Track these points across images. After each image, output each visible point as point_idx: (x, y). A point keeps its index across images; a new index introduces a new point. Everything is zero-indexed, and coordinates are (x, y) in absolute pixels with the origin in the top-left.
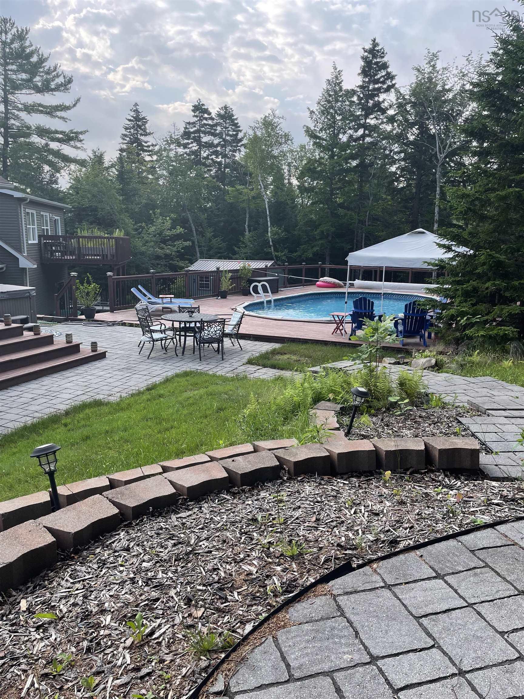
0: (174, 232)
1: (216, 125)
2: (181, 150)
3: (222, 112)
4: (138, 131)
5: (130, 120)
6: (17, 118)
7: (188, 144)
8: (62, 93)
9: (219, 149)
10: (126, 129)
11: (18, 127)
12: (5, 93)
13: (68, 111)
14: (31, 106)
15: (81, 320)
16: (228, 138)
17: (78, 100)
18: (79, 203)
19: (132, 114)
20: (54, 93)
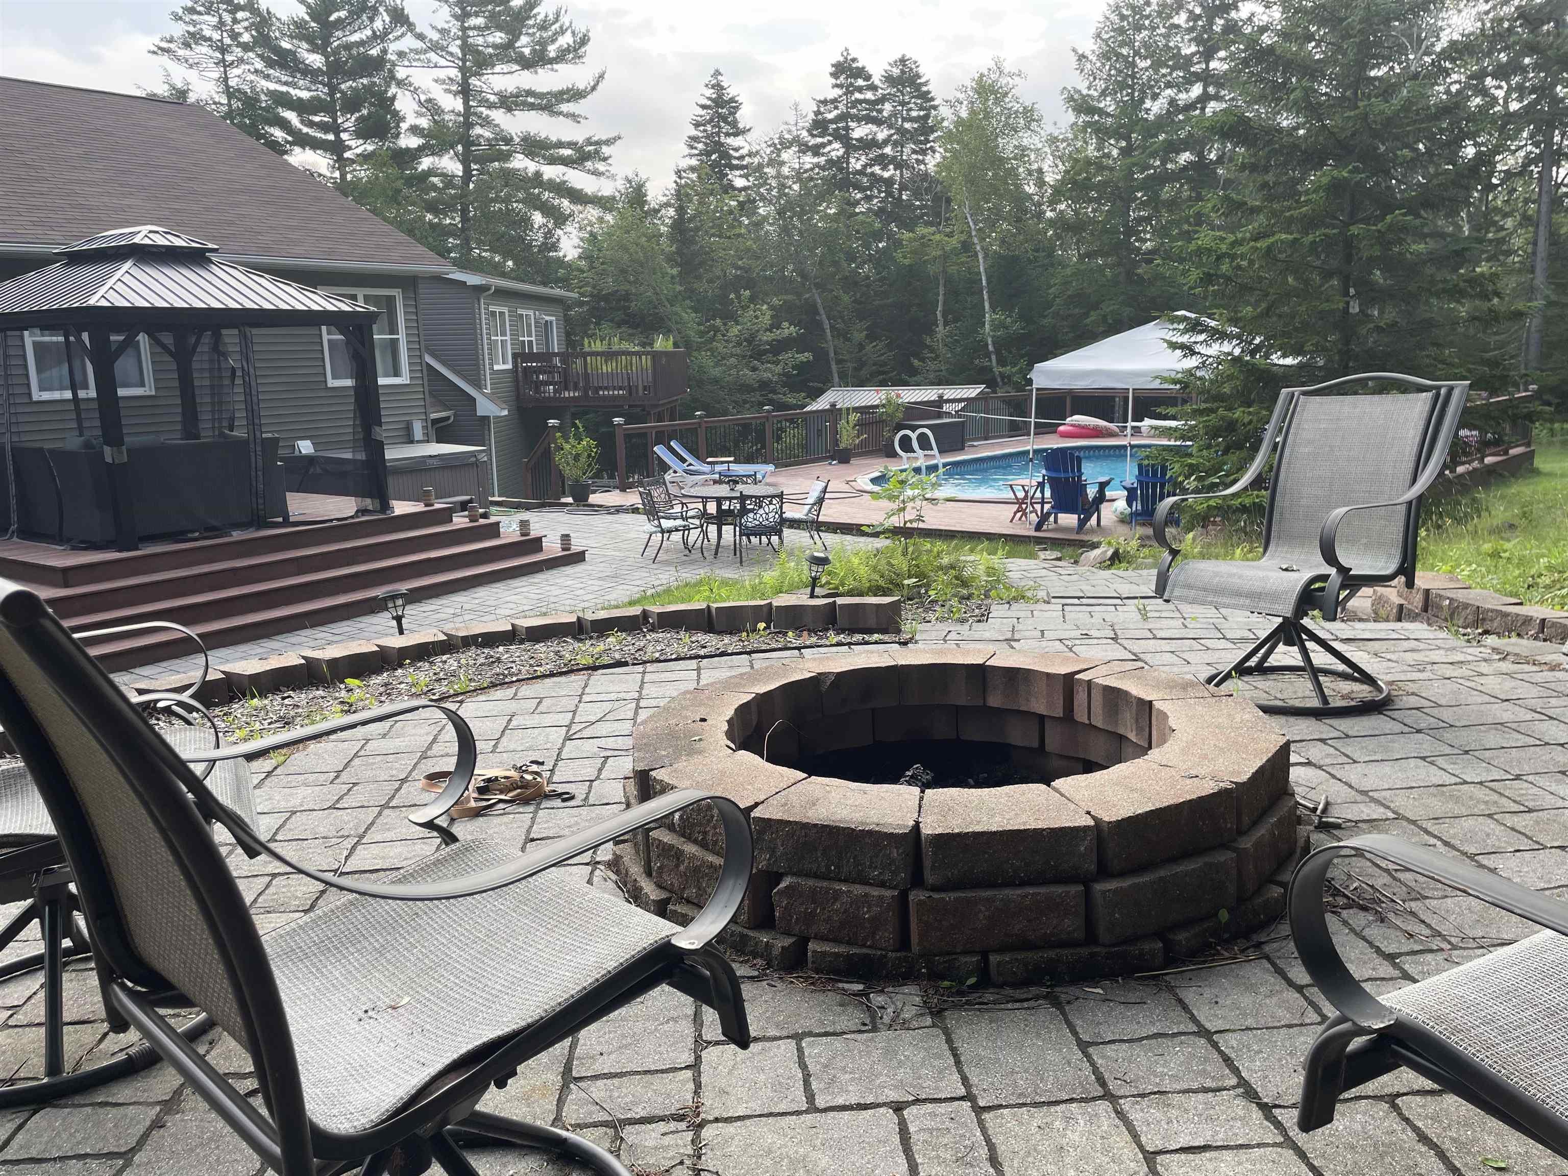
0: (777, 334)
1: (883, 100)
2: (809, 160)
3: (896, 72)
4: (720, 127)
5: (704, 107)
6: (487, 122)
7: (823, 145)
8: (570, 66)
9: (888, 150)
10: (697, 125)
11: (488, 140)
12: (464, 75)
13: (582, 101)
14: (512, 95)
15: (566, 505)
16: (907, 125)
17: (602, 76)
18: (594, 288)
19: (709, 92)
20: (555, 66)
